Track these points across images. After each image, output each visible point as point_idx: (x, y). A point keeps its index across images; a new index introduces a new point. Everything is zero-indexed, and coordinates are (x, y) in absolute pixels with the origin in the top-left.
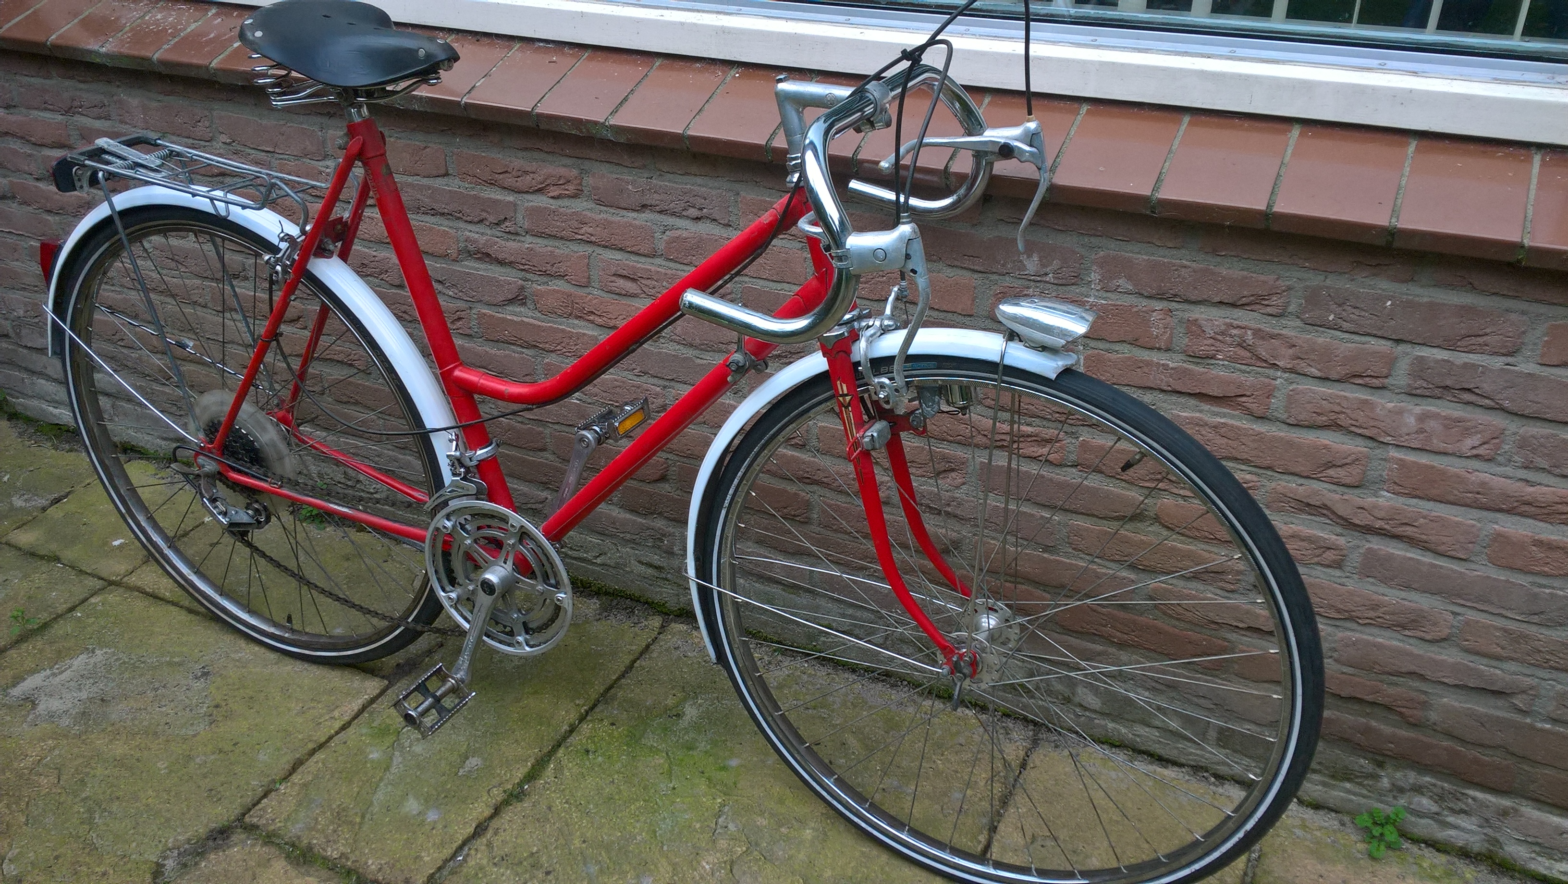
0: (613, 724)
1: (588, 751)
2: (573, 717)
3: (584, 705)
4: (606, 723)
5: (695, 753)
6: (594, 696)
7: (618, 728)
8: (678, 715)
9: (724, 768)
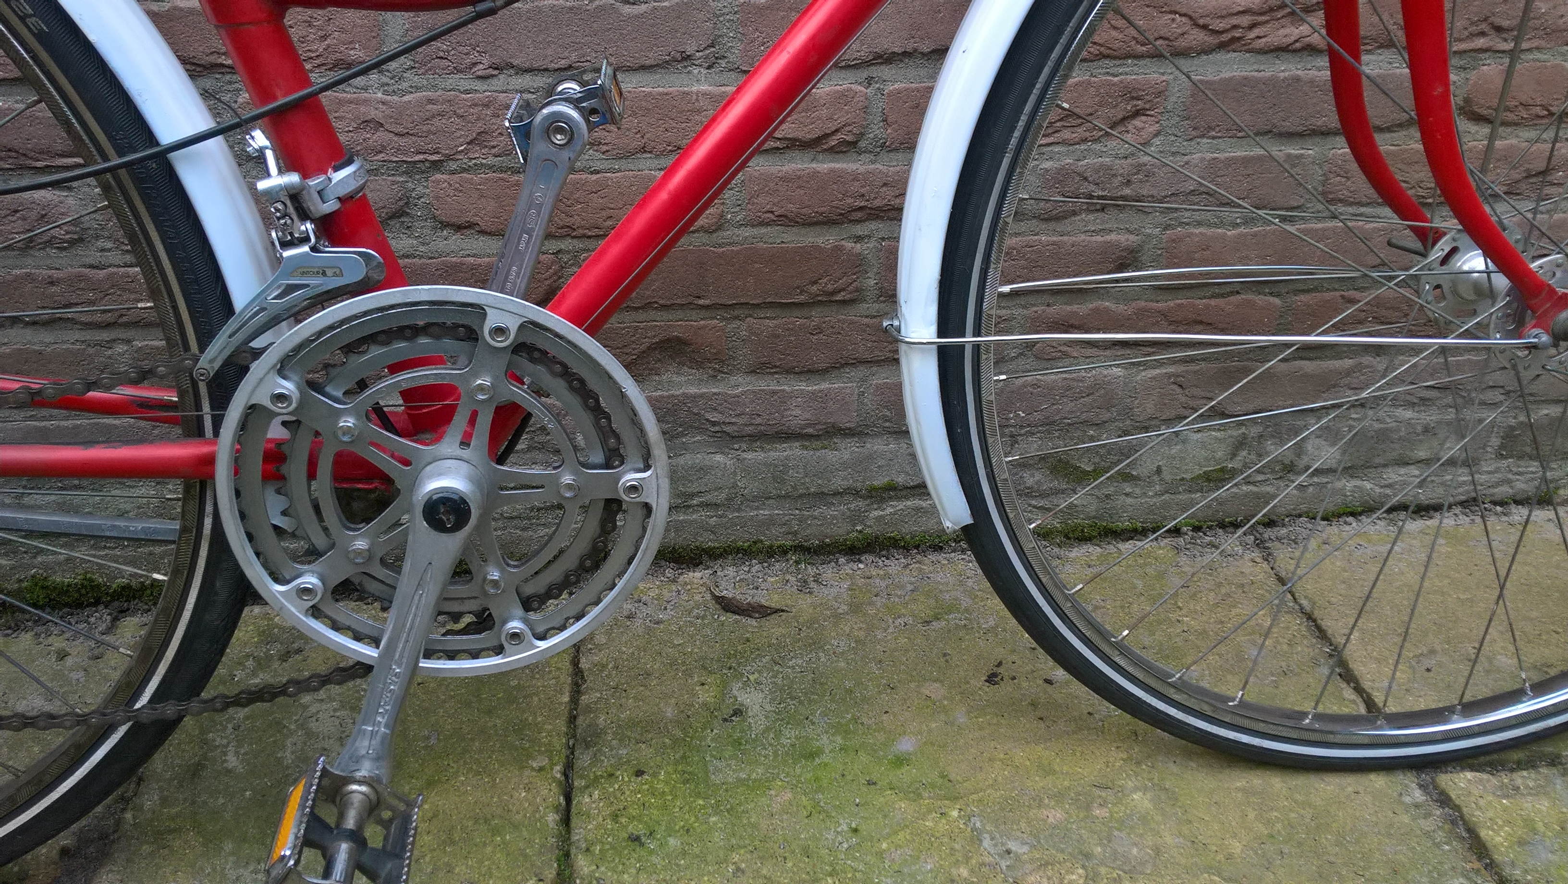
0: (639, 773)
1: (635, 839)
2: (550, 794)
3: (552, 765)
4: (624, 776)
5: (825, 758)
6: (559, 743)
7: (655, 775)
8: (738, 712)
9: (900, 761)
